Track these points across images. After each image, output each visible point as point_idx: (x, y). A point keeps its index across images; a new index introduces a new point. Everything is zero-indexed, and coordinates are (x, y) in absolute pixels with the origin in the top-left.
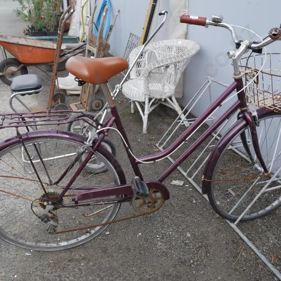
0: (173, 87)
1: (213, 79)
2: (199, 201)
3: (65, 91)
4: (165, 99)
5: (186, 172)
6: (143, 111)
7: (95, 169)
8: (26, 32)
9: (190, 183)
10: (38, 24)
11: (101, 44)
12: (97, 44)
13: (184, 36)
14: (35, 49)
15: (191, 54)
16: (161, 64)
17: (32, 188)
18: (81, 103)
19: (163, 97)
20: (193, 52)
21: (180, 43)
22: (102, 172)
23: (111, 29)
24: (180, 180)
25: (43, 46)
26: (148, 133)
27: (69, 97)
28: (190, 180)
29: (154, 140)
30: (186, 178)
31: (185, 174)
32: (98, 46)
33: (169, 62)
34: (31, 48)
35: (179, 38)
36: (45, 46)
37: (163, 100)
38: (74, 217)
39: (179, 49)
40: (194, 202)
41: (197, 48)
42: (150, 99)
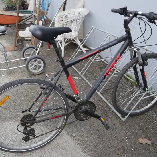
0: (77, 33)
1: (95, 27)
2: (85, 84)
3: (23, 38)
4: (73, 39)
5: (80, 72)
6: (62, 45)
7: (36, 73)
8: (5, 9)
9: (82, 77)
10: (10, 4)
11: (40, 12)
12: (38, 12)
13: (83, 6)
14: (7, 16)
15: (84, 15)
16: (69, 20)
17: (4, 82)
18: (32, 44)
19: (72, 38)
20: (86, 14)
21: (80, 10)
22: (39, 74)
23: (49, 6)
24: (77, 76)
25: (11, 15)
26: (64, 56)
27: (26, 41)
28: (82, 76)
29: (67, 60)
30: (80, 75)
31: (80, 73)
32: (38, 13)
33: (73, 19)
34: (4, 16)
35: (80, 7)
36: (13, 15)
37: (72, 39)
38: (23, 93)
39: (80, 13)
40: (82, 85)
41: (88, 12)
42: (65, 39)
